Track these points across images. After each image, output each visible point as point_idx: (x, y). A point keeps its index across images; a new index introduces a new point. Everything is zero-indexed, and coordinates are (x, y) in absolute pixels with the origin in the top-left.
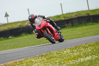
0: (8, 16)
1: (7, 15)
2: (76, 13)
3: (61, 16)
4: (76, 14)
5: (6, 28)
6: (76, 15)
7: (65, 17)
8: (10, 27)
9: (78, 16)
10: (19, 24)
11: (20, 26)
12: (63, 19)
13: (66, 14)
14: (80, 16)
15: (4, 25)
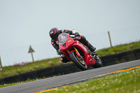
0: (33, 51)
1: (31, 51)
2: (130, 44)
3: (110, 50)
4: (132, 46)
5: (31, 68)
6: (131, 48)
7: (115, 51)
8: (37, 67)
9: (135, 48)
10: (50, 62)
11: (52, 64)
12: (113, 53)
13: (117, 46)
14: (137, 48)
15: (29, 64)
